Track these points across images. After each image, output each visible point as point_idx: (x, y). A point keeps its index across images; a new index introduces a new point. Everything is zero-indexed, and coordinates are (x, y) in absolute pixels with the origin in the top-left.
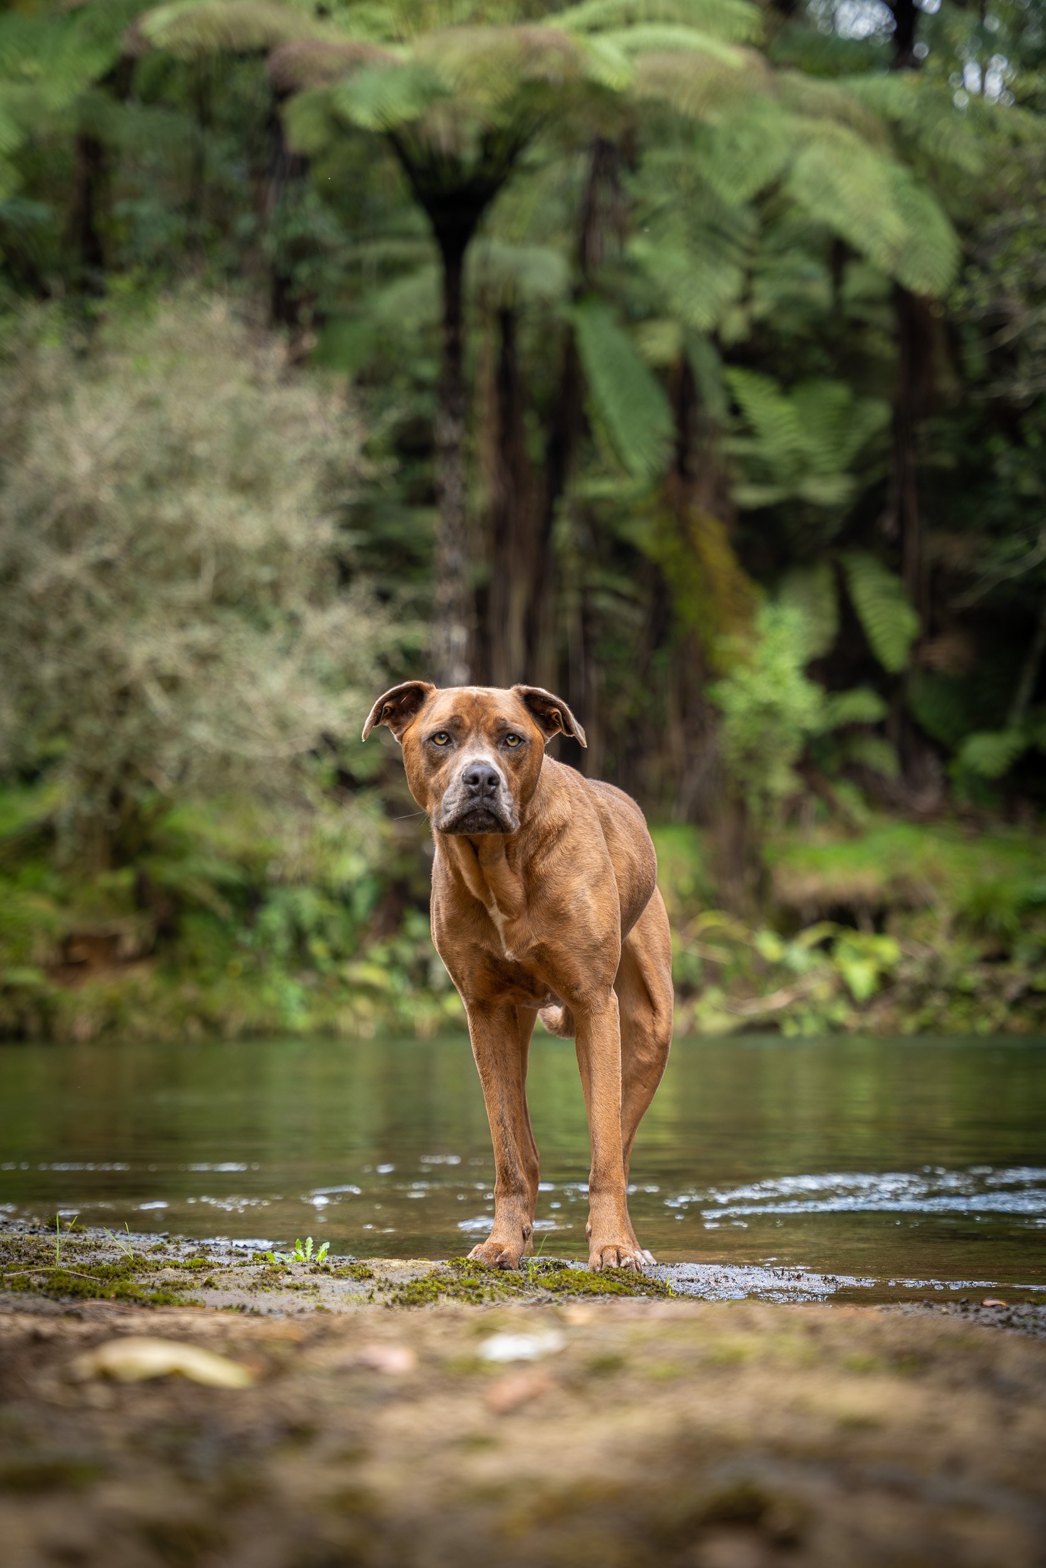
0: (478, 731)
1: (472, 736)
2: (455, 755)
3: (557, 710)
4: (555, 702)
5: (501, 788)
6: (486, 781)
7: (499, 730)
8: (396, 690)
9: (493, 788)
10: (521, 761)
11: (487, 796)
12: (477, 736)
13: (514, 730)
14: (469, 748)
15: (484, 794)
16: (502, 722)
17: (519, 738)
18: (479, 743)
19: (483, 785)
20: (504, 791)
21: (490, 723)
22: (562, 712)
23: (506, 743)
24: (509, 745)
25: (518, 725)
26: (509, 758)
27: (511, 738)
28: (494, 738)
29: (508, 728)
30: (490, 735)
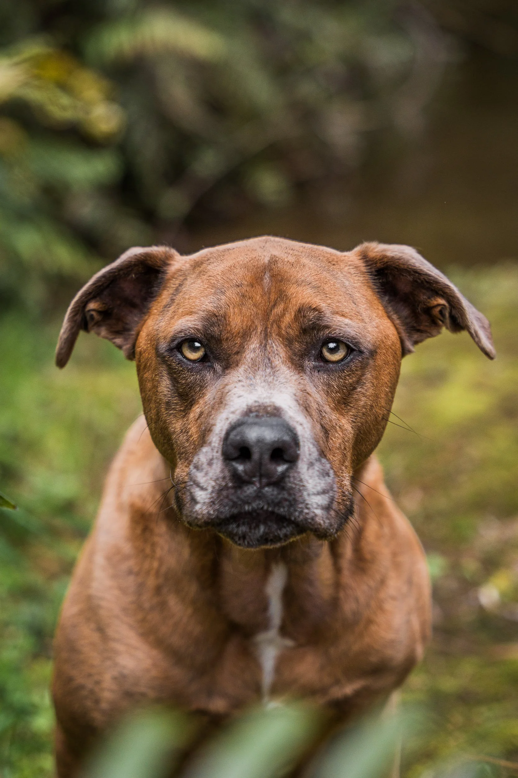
0: (266, 336)
1: (252, 346)
2: (219, 384)
3: (442, 301)
4: (437, 282)
5: (302, 466)
6: (266, 457)
7: (305, 331)
8: (104, 276)
9: (281, 468)
10: (355, 388)
11: (268, 485)
12: (264, 346)
13: (337, 331)
14: (245, 371)
15: (264, 481)
16: (312, 315)
17: (348, 347)
18: (266, 361)
19: (260, 464)
20: (311, 465)
21: (288, 318)
22: (449, 301)
23: (321, 357)
24: (327, 361)
25: (347, 321)
26: (328, 390)
27: (332, 345)
28: (297, 346)
29: (327, 327)
30: (288, 342)
